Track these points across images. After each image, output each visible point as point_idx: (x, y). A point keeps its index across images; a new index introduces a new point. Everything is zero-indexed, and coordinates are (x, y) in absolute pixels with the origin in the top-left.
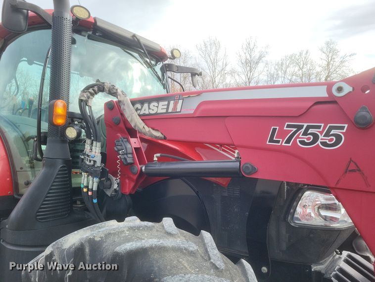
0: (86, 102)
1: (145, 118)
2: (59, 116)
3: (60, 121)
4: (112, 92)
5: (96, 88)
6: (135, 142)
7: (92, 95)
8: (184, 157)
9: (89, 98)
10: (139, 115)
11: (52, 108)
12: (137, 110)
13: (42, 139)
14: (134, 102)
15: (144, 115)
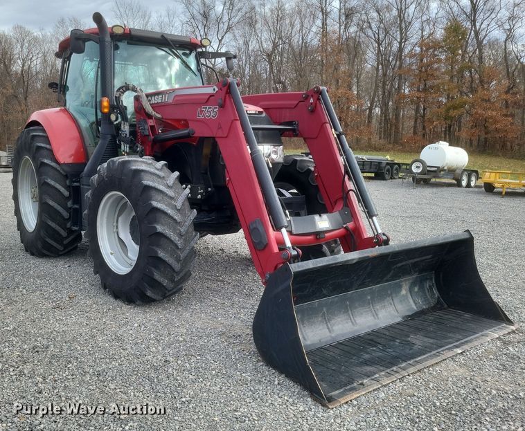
0: (119, 97)
1: (154, 106)
2: (105, 107)
3: (106, 110)
4: (134, 89)
5: (124, 89)
6: (151, 122)
7: (123, 93)
8: (175, 128)
9: (120, 95)
10: (150, 104)
11: (101, 102)
12: (149, 101)
13: (98, 123)
14: (147, 96)
15: (153, 104)
